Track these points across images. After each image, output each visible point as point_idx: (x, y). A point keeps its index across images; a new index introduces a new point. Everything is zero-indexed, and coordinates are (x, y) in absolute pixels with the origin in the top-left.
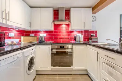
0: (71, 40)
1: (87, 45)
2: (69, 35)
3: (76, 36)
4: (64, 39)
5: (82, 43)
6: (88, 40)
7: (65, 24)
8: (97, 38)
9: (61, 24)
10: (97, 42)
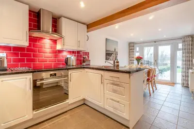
0: (59, 64)
1: (85, 69)
2: (56, 56)
3: (67, 58)
4: (48, 62)
5: (75, 67)
6: (81, 64)
7: (50, 39)
8: (90, 61)
9: (42, 38)
10: (89, 65)
